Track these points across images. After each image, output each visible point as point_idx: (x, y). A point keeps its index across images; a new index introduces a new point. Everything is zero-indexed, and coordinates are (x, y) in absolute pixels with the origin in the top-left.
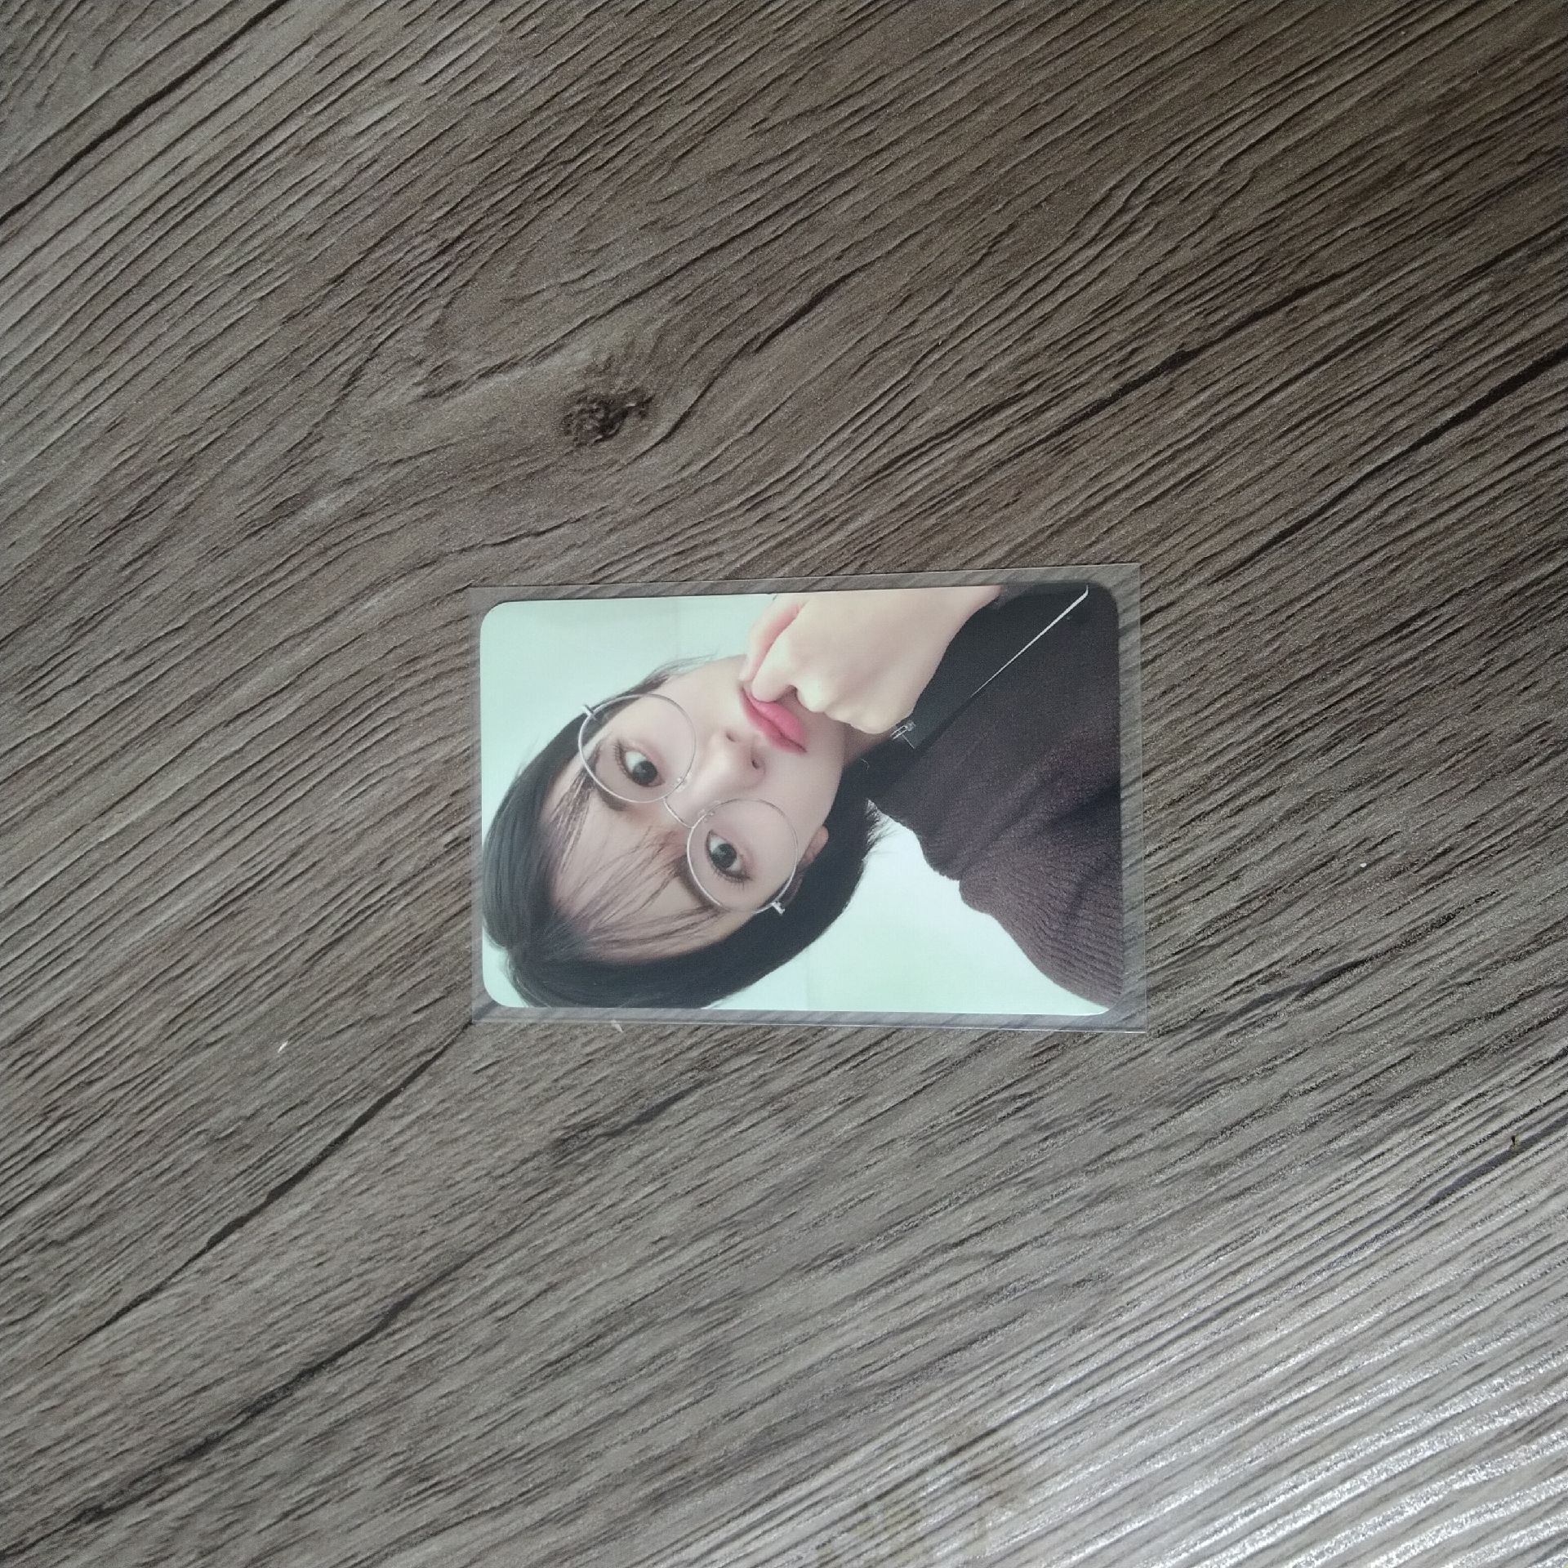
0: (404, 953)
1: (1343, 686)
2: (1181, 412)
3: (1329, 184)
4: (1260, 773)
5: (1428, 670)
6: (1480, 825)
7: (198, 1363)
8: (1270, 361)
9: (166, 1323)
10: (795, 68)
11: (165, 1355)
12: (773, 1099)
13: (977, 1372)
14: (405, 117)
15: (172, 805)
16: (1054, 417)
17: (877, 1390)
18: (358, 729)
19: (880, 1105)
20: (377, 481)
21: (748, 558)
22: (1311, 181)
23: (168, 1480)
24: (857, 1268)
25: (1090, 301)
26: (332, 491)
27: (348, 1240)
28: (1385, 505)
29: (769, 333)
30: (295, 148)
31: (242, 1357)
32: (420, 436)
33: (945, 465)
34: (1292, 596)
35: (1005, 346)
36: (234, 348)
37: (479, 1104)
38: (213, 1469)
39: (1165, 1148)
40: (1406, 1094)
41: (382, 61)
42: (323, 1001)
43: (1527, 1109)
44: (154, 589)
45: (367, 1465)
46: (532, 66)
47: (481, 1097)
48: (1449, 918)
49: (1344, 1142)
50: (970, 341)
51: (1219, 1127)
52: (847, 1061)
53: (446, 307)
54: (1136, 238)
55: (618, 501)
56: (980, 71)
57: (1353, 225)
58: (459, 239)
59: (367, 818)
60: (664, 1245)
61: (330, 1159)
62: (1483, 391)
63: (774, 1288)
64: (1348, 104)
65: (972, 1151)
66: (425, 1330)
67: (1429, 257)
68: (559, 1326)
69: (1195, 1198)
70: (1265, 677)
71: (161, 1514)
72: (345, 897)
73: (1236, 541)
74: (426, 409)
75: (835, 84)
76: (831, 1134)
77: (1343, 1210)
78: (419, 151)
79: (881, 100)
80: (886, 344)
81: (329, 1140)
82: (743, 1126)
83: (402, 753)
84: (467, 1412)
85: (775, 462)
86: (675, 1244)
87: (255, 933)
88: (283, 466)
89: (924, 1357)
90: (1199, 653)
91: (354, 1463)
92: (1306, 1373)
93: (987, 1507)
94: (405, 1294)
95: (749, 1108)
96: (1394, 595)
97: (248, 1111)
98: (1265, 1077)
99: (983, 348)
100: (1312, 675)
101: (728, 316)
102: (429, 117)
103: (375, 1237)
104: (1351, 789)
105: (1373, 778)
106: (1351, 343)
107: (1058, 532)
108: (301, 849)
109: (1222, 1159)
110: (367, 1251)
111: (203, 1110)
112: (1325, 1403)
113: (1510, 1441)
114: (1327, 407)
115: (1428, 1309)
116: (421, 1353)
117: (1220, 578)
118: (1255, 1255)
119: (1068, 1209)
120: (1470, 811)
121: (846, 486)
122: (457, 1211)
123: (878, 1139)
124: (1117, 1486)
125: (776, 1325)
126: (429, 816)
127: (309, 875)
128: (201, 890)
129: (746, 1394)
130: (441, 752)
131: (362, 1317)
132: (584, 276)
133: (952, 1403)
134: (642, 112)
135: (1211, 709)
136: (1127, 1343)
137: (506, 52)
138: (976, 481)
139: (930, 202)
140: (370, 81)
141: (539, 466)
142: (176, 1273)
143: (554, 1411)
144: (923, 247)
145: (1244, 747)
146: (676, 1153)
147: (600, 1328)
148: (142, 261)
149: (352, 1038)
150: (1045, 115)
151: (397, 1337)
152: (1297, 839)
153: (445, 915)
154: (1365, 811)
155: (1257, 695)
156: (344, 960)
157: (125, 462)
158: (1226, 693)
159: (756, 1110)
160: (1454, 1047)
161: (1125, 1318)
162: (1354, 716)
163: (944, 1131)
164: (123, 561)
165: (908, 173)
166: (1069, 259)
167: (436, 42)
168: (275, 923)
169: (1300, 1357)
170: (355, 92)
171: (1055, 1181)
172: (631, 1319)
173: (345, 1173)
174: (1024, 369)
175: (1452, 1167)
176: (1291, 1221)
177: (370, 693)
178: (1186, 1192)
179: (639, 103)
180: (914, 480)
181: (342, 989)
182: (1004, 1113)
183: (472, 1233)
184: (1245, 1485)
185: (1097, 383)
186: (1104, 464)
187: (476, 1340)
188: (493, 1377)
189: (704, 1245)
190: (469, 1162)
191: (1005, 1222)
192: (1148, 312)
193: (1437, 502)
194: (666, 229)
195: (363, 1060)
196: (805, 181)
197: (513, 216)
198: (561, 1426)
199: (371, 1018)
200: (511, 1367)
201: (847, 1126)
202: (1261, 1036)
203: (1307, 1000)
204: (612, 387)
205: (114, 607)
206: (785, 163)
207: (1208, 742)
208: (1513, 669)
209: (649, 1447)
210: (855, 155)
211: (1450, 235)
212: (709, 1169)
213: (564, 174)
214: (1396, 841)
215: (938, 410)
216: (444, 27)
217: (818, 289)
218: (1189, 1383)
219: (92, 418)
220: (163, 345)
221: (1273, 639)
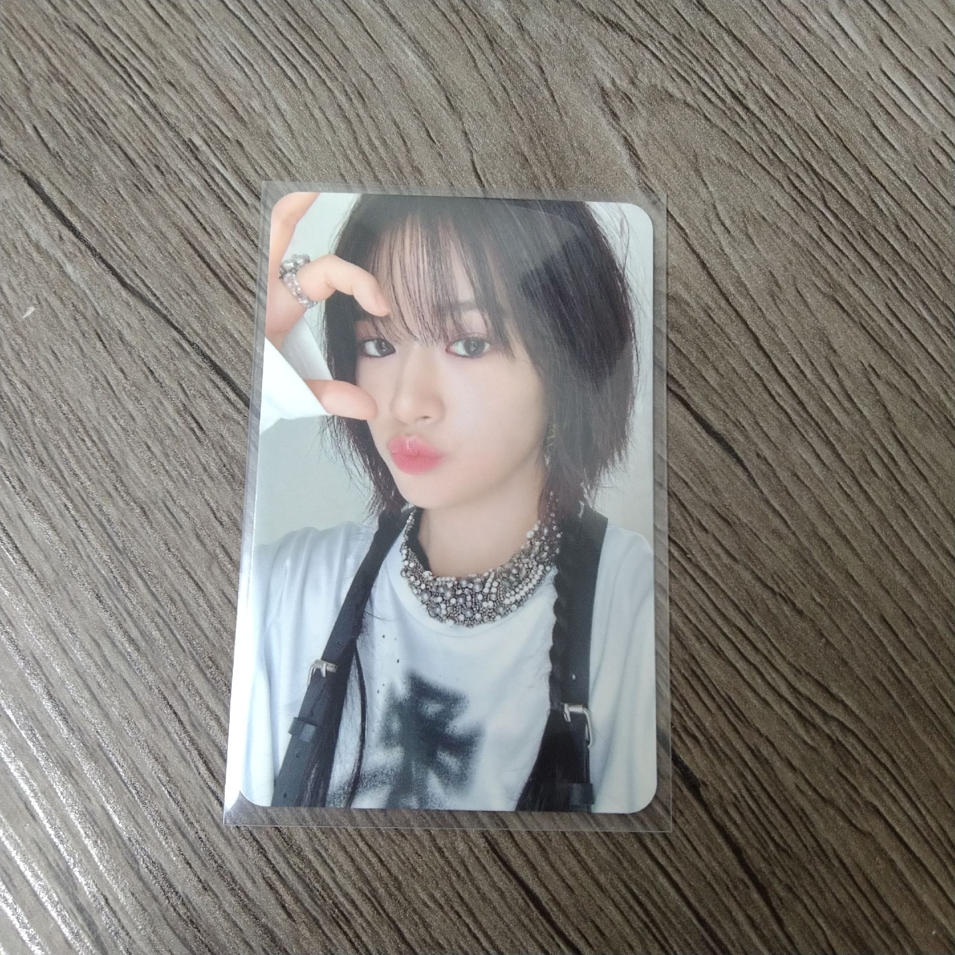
0: (90, 113)
4: (308, 902)
8: (697, 869)
10: (926, 399)
14: (851, 55)
18: (294, 53)
20: (524, 53)
22: (865, 887)
25: (739, 693)
26: (510, 13)
29: (685, 398)
32: (567, 88)
34: (477, 914)
35: (691, 617)
41: (898, 31)
42: (42, 44)
46: (906, 163)
50: (692, 584)
53: (685, 103)
54: (801, 731)
56: (939, 568)
57: (828, 932)
58: (747, 109)
59: (212, 67)
70: (400, 898)
72: (138, 54)
73: (525, 855)
74: (592, 91)
75: (915, 437)
78: (822, 70)
79: (906, 480)
80: (683, 505)
83: (273, 93)
99: (687, 597)
101: (697, 359)
102: (852, 75)
108: (181, 12)
114: (658, 928)
117: (490, 844)
126: (217, 123)
127: (157, 21)
130: (277, 127)
132: (723, 224)
134: (875, 264)
135: (365, 848)
137: (917, 140)
139: (816, 534)
140: (879, 23)
144: (775, 532)
145: (332, 885)
149: (10, 73)
153: (125, 145)
155: (381, 891)
156: (81, 61)
158: (381, 861)
165: (842, 512)
166: (777, 671)
167: (919, 77)
170: (868, 10)
179: (883, 261)
181: (55, 61)
192: (733, 748)
196: (826, 418)
197: (771, 156)
199: (28, 89)
206: (841, 397)
207: (333, 849)
210: (853, 461)
213: (813, 199)
216: (932, 83)
217: (727, 438)
221: (436, 901)
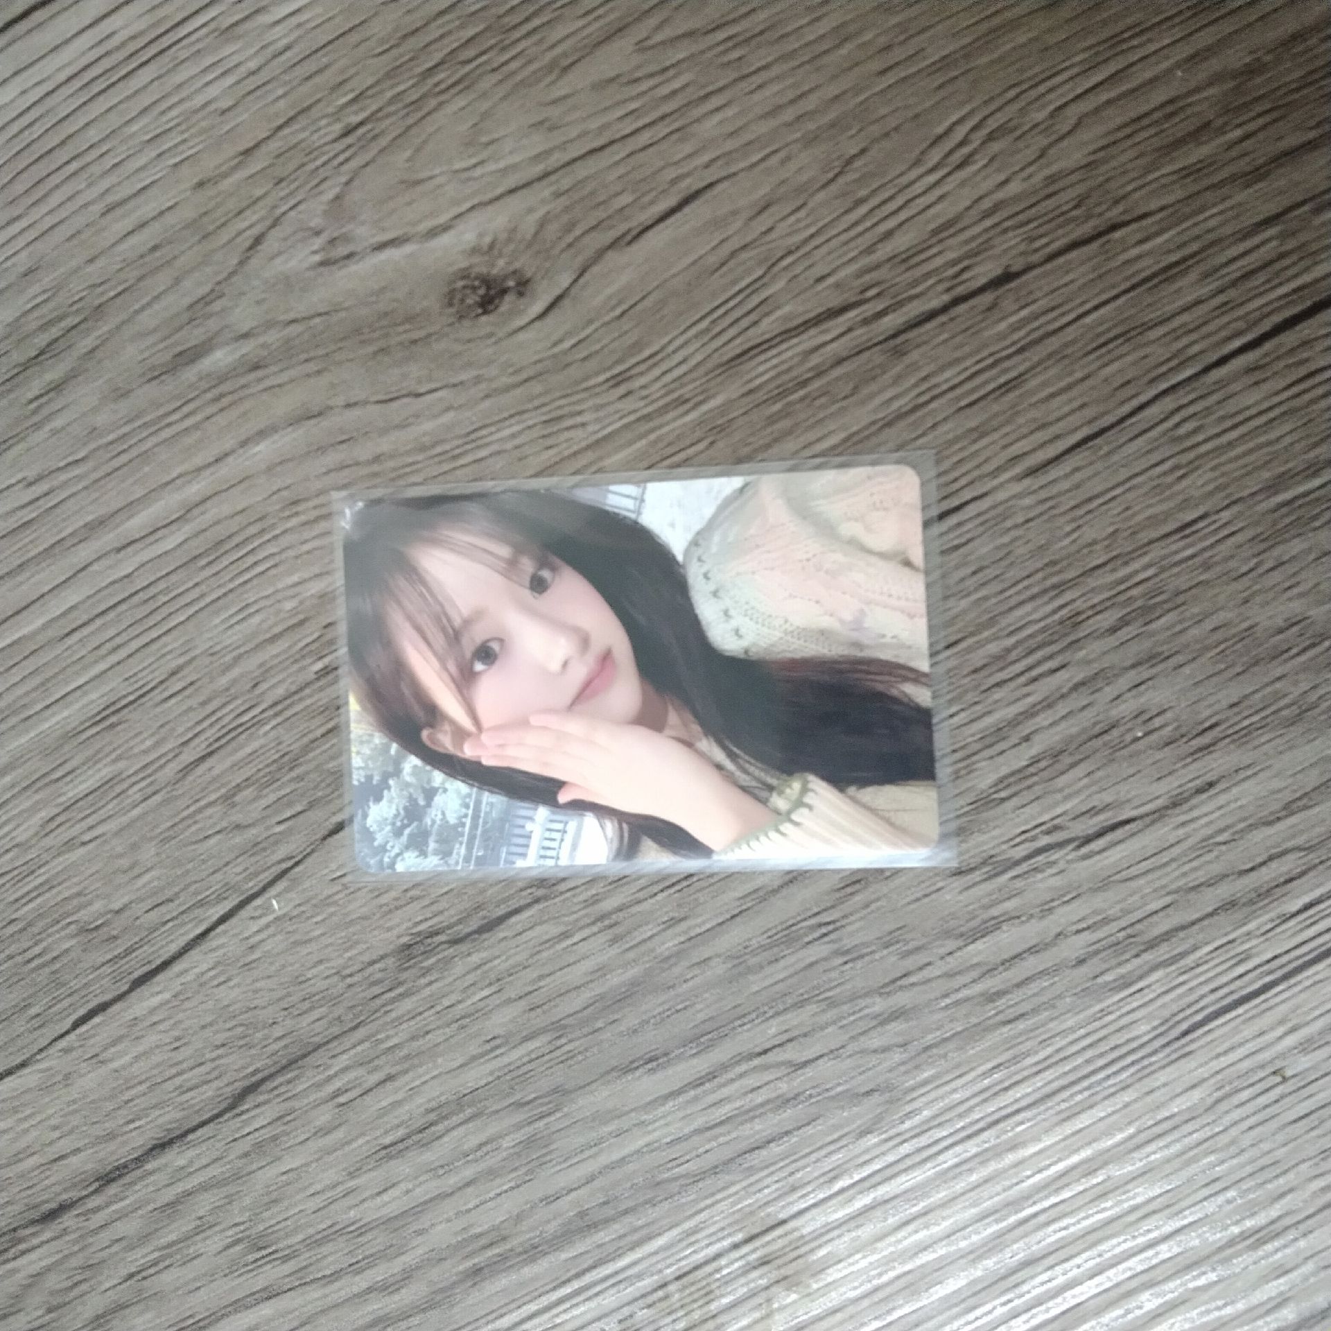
1: (1130, 576)
2: (1003, 326)
3: (1145, 134)
5: (1207, 566)
6: (1243, 705)
7: (57, 1134)
9: (28, 1097)
11: (26, 1125)
12: (602, 918)
13: (772, 1169)
15: (63, 621)
16: (891, 322)
17: (682, 1181)
19: (699, 926)
21: (609, 429)
23: (21, 1241)
24: (670, 1071)
27: (204, 1027)
28: (1177, 418)
30: (215, 30)
31: (98, 1131)
33: (791, 358)
36: (147, 207)
37: (332, 909)
38: (65, 1231)
39: (949, 975)
40: (1166, 936)
43: (1269, 955)
44: (58, 423)
45: (208, 1233)
47: (335, 903)
48: (1211, 785)
49: (1108, 977)
51: (999, 961)
52: (673, 885)
55: (493, 371)
60: (495, 1044)
61: (192, 952)
62: (1266, 326)
63: (594, 1086)
64: (1165, 65)
65: (778, 971)
66: (268, 1113)
67: (1228, 204)
68: (396, 1113)
69: (974, 1020)
71: (14, 1271)
76: (653, 950)
77: (1105, 1037)
81: (191, 936)
82: (575, 939)
84: (305, 1188)
85: (637, 346)
86: (507, 1042)
87: (132, 743)
88: (185, 317)
89: (728, 1153)
90: (1006, 539)
91: (198, 1231)
92: (1065, 1180)
93: (774, 1289)
94: (254, 1079)
95: (582, 923)
96: (1181, 497)
97: (116, 906)
98: (1042, 918)
100: (1104, 564)
103: (228, 1025)
104: (1133, 666)
105: (1152, 659)
106: (1154, 275)
107: (889, 424)
109: (1002, 987)
110: (220, 1038)
111: (75, 902)
112: (1079, 1209)
113: (1239, 1247)
115: (1175, 1128)
116: (266, 1133)
118: (1026, 1073)
119: (863, 1026)
120: (1234, 692)
121: (702, 370)
122: (307, 1005)
123: (696, 956)
124: (892, 1274)
125: (594, 1120)
128: (85, 700)
129: (562, 1181)
131: (213, 1098)
133: (749, 1195)
136: (906, 1148)
138: (819, 374)
141: (422, 333)
142: (41, 1050)
143: (385, 1190)
146: (511, 962)
147: (433, 1116)
148: (66, 123)
150: (898, 54)
151: (244, 1117)
152: (1084, 707)
154: (1143, 687)
157: (37, 305)
159: (589, 925)
160: (1210, 899)
161: (908, 1124)
162: (1139, 603)
163: (754, 953)
164: (30, 395)
168: (153, 735)
169: (1061, 1166)
171: (851, 1000)
172: (462, 1110)
173: (205, 967)
174: (867, 278)
175: (1202, 1004)
176: (1058, 1046)
177: (253, 530)
178: (967, 1016)
180: (762, 370)
182: (810, 938)
183: (318, 1027)
184: (1004, 1278)
185: (931, 294)
186: (932, 367)
187: (318, 1123)
188: (331, 1158)
189: (531, 1045)
190: (321, 962)
191: (805, 1035)
193: (1223, 418)
194: (551, 129)
195: (227, 864)
198: (392, 1203)
200: (347, 1149)
201: (669, 943)
202: (1042, 880)
203: (1084, 850)
204: (493, 265)
205: (19, 438)
208: (1280, 569)
209: (471, 1226)
211: (1248, 186)
212: (541, 977)
214: (1169, 715)
215: (787, 309)
218: (960, 1186)
219: (9, 263)
220: (80, 201)
